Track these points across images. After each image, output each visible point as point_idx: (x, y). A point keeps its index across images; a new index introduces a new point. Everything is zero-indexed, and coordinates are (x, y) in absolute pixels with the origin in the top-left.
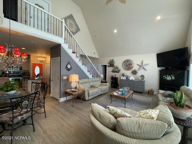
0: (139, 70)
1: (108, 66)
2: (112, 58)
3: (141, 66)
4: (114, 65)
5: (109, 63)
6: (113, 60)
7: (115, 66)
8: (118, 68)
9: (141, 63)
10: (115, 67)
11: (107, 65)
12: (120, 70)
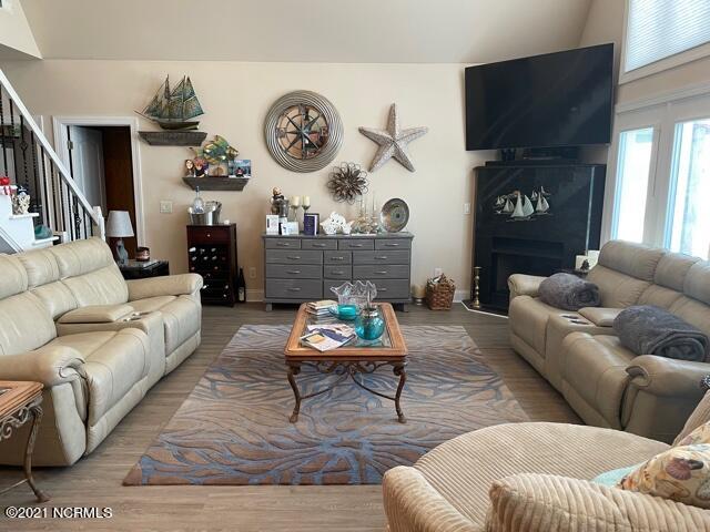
0: (370, 169)
1: (144, 136)
2: (175, 72)
3: (384, 143)
4: (200, 128)
5: (153, 111)
6: (186, 83)
7: (203, 136)
8: (231, 157)
9: (384, 122)
10: (207, 145)
11: (137, 125)
12: (248, 171)
